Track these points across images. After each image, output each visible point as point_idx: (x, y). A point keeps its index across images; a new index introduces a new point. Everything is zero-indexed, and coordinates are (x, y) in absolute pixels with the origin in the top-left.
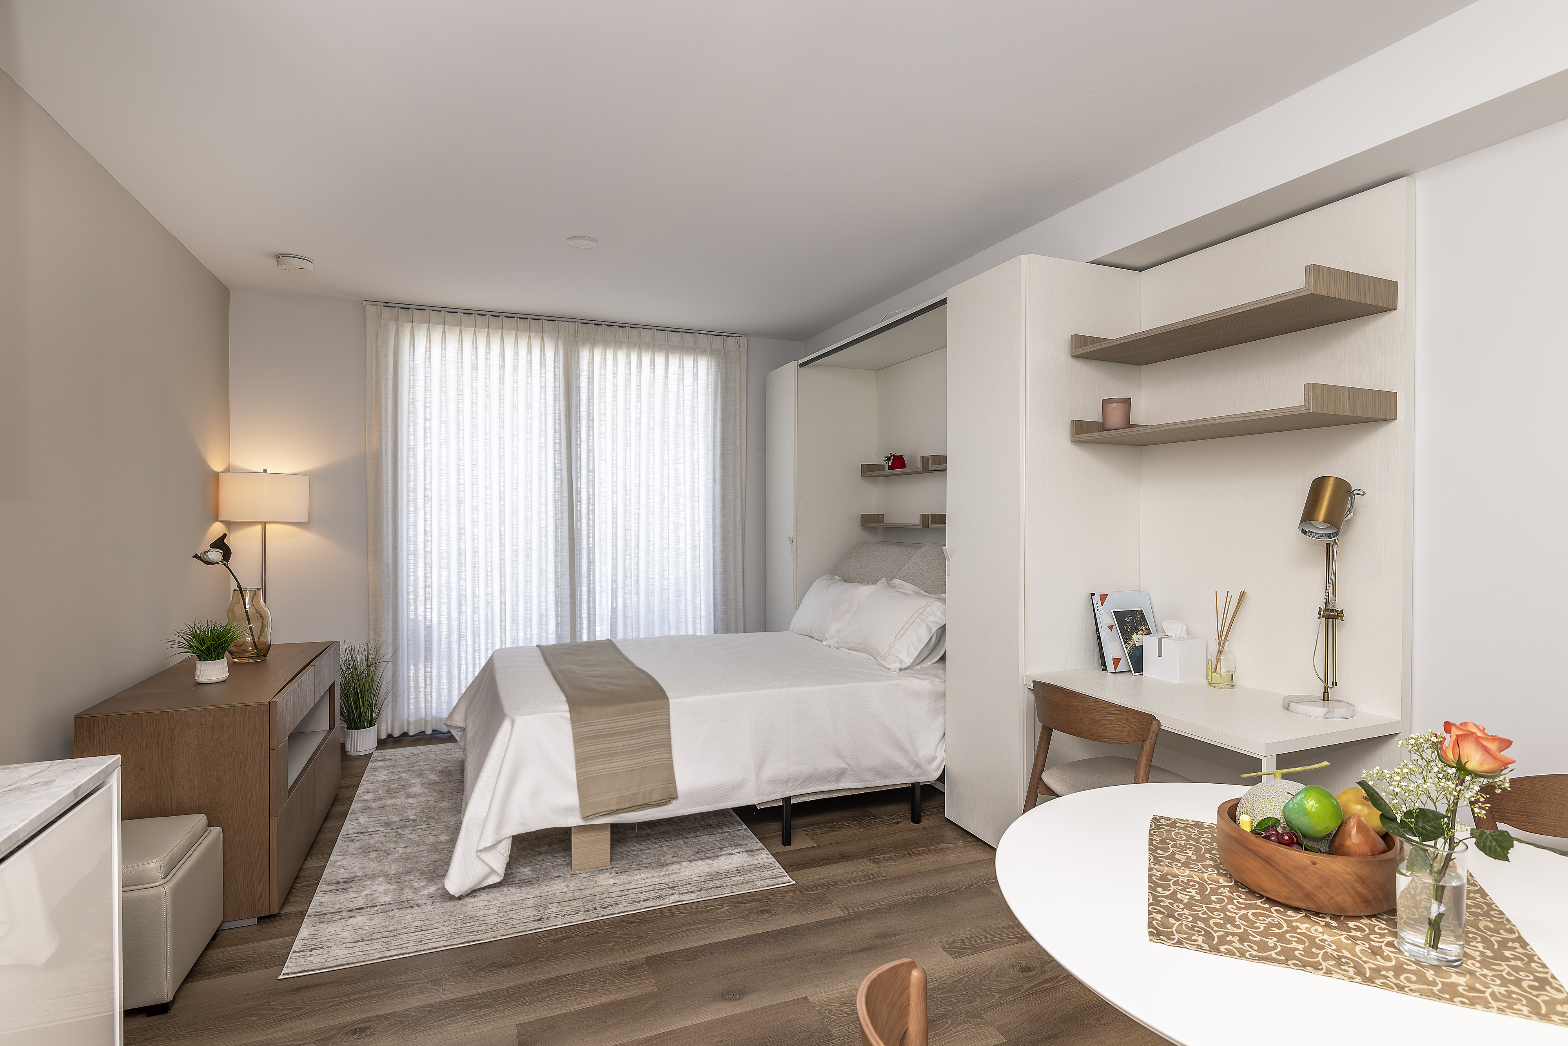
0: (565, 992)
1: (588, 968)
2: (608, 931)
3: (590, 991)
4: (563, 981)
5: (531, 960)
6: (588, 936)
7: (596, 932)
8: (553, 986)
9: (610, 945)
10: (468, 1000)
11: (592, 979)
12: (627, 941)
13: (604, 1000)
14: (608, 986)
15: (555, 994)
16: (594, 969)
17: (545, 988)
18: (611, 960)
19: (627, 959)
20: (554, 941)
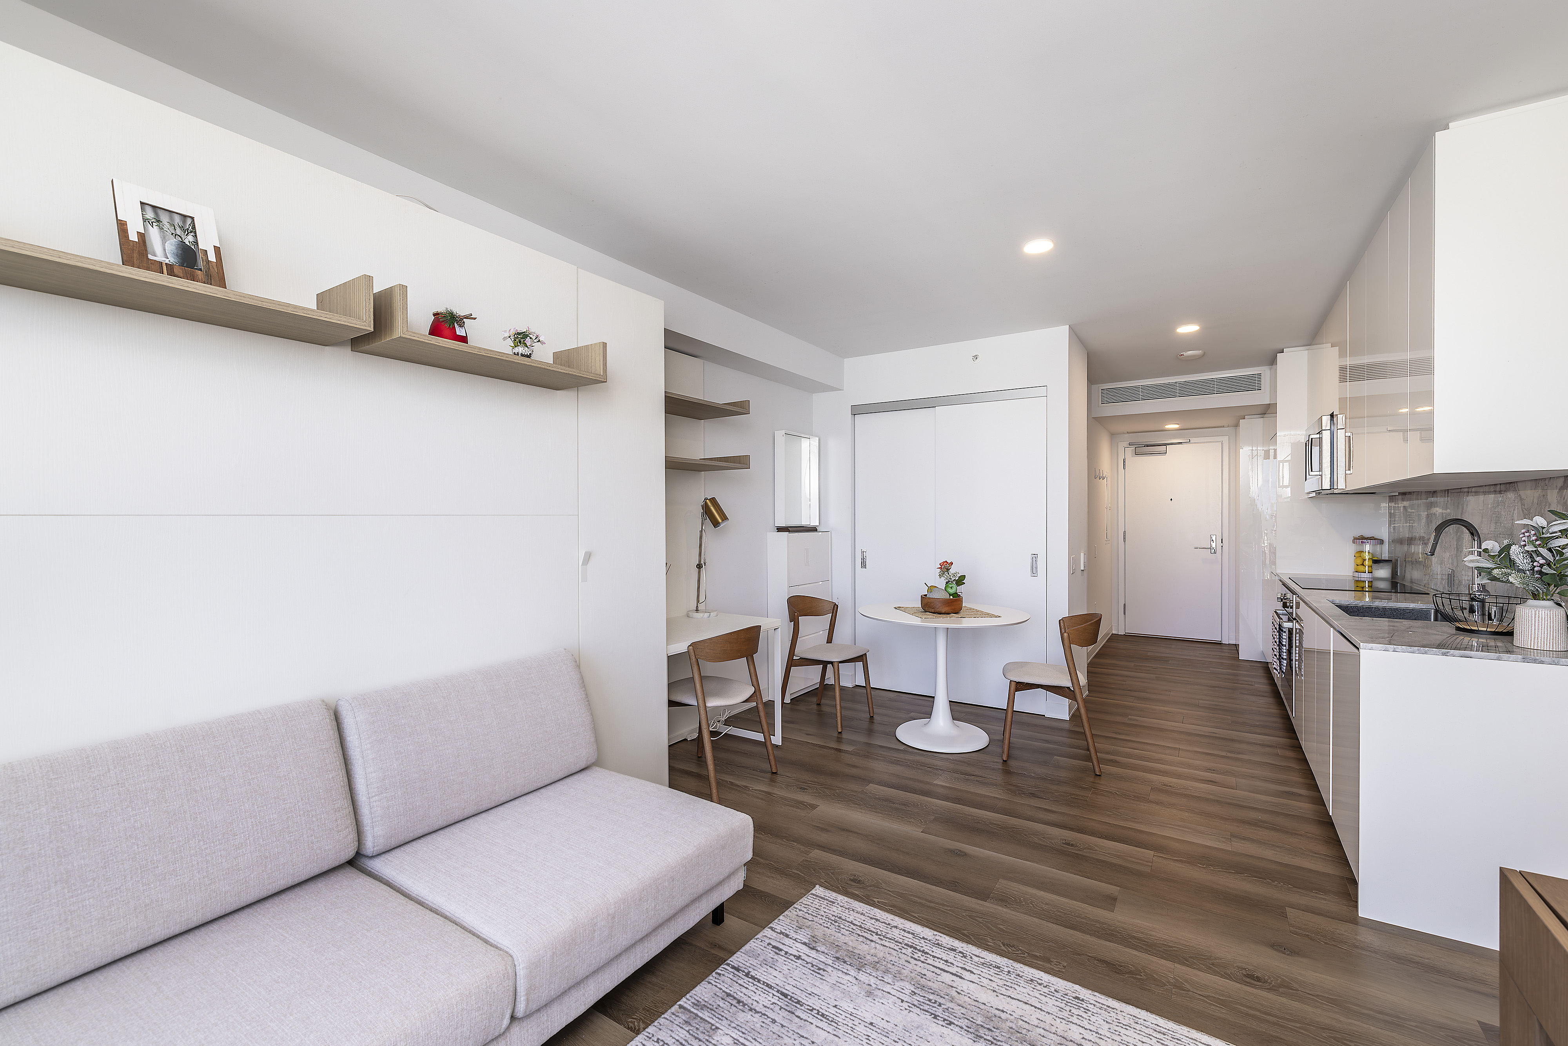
0: (1066, 914)
1: (1036, 920)
2: (993, 940)
3: (1047, 904)
4: (1062, 921)
5: (1079, 955)
6: (1013, 946)
7: (1004, 945)
8: (1072, 923)
9: (1001, 927)
10: (1150, 951)
11: (1038, 910)
12: (986, 921)
13: (1041, 893)
14: (1031, 900)
15: (1074, 916)
16: (1031, 916)
17: (1079, 925)
18: (1013, 915)
19: (1000, 908)
20: (1049, 961)
